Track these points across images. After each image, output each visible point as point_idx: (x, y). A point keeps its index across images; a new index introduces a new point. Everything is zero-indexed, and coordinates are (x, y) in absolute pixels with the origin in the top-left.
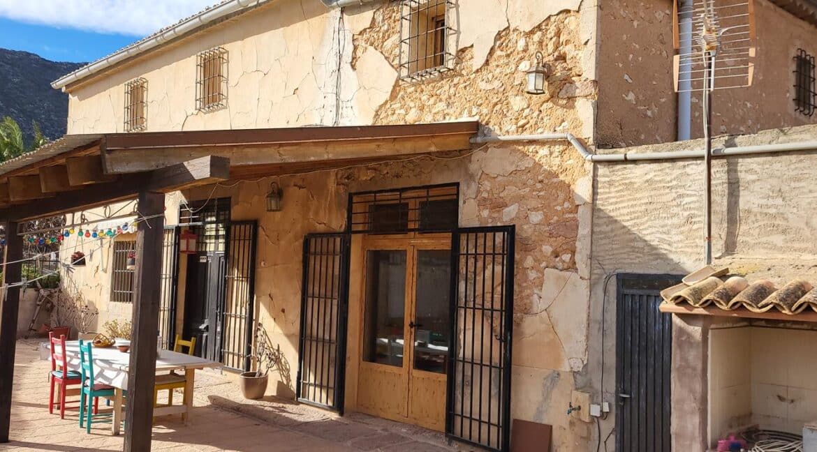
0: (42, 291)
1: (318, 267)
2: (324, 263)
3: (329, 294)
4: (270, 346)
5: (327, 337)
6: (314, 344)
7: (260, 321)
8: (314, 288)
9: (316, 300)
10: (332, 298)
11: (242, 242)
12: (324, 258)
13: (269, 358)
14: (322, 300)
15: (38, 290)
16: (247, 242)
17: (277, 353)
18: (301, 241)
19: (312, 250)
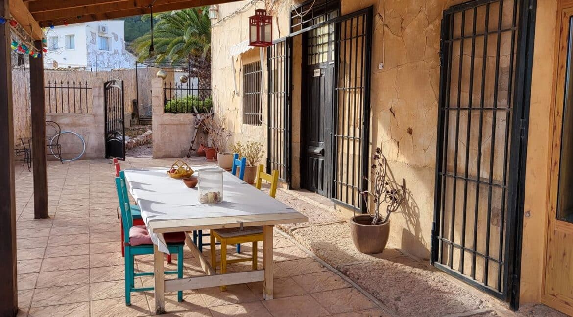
0: (198, 116)
1: (467, 59)
2: (479, 51)
3: (490, 103)
4: (392, 180)
5: (485, 174)
6: (461, 184)
7: (378, 146)
8: (460, 95)
9: (464, 115)
10: (495, 109)
11: (354, 40)
12: (480, 41)
13: (391, 198)
14: (476, 114)
15: (195, 115)
16: (360, 39)
17: (402, 192)
18: (438, 22)
19: (458, 32)
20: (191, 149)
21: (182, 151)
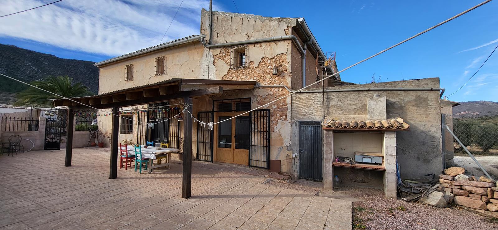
0: (92, 131)
2: (205, 120)
5: (207, 142)
6: (202, 144)
9: (202, 131)
10: (208, 130)
14: (205, 131)
15: (90, 131)
19: (201, 116)
20: (88, 144)
21: (83, 145)
